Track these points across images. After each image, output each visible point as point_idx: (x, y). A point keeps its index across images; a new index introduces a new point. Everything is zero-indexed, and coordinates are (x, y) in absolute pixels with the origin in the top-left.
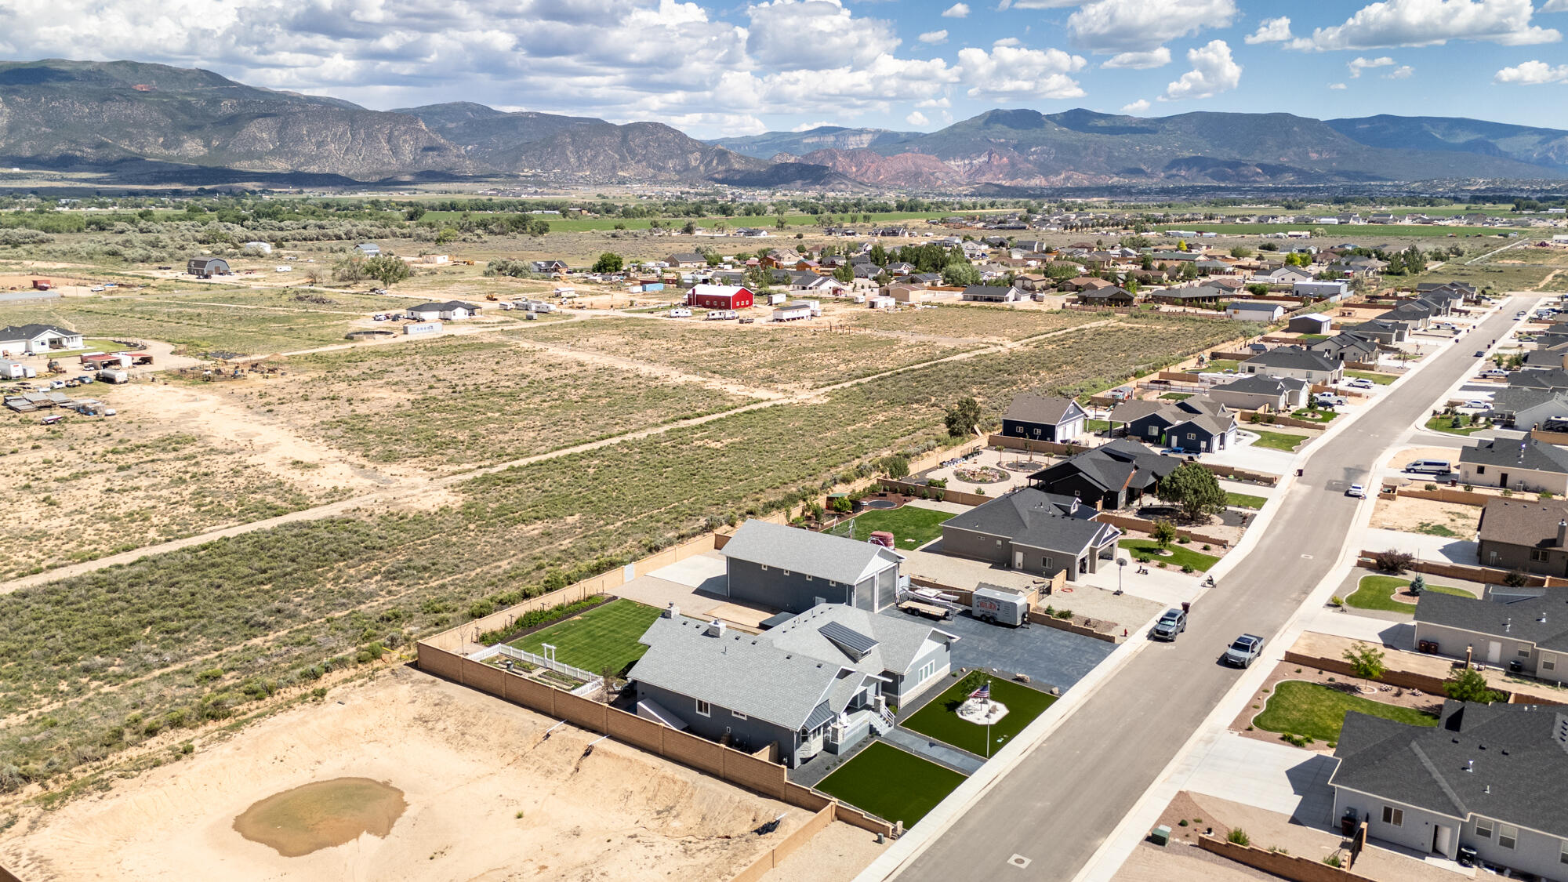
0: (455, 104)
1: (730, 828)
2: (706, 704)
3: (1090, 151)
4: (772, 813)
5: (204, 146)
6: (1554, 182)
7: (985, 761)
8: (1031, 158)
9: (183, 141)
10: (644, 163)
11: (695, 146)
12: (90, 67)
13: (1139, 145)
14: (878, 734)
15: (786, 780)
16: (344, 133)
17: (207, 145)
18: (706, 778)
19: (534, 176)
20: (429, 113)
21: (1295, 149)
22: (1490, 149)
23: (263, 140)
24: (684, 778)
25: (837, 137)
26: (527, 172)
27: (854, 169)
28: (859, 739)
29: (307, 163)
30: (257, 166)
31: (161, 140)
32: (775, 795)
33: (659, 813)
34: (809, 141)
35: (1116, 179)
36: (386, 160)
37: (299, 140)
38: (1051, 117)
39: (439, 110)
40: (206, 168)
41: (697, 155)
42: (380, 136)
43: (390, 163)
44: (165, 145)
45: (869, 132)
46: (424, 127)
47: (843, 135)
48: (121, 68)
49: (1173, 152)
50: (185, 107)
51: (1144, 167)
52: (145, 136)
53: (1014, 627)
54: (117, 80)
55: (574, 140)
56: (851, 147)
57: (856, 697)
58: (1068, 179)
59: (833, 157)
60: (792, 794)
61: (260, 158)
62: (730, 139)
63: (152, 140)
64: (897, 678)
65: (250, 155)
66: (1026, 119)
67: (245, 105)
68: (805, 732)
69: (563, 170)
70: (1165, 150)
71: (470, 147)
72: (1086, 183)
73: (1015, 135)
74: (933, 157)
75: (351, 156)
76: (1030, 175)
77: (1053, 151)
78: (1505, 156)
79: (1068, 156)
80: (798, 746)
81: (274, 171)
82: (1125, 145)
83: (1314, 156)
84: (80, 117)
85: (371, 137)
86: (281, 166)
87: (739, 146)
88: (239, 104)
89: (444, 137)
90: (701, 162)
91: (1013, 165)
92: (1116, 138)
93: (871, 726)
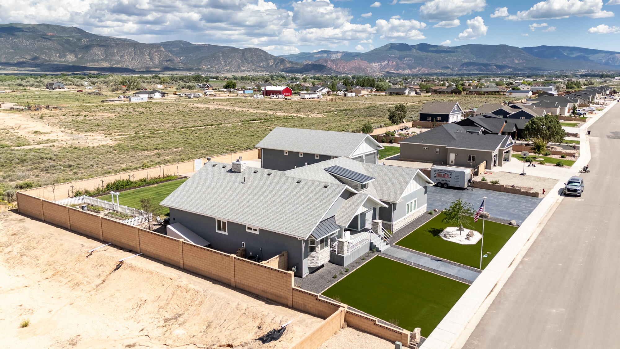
0: (176, 41)
1: (234, 336)
2: (224, 223)
3: (428, 60)
4: (278, 320)
5: (75, 57)
6: (612, 71)
7: (480, 272)
8: (405, 62)
9: (67, 55)
10: (251, 64)
11: (271, 57)
12: (30, 26)
13: (447, 57)
14: (378, 250)
15: (293, 286)
16: (131, 52)
17: (76, 57)
18: (218, 287)
19: (207, 69)
20: (166, 45)
21: (509, 59)
22: (585, 59)
23: (98, 55)
24: (197, 288)
25: (328, 54)
26: (204, 67)
27: (335, 67)
28: (362, 254)
29: (116, 64)
30: (97, 65)
31: (58, 55)
32: (283, 301)
33: (166, 320)
34: (317, 56)
35: (438, 70)
36: (148, 63)
37: (113, 55)
38: (413, 46)
39: (169, 43)
40: (75, 66)
41: (272, 60)
42: (145, 53)
43: (149, 64)
44: (59, 57)
45: (340, 53)
46: (163, 50)
47: (330, 53)
48: (42, 26)
49: (461, 60)
50: (68, 42)
51: (449, 66)
52: (51, 53)
53: (463, 189)
54: (41, 31)
55: (223, 55)
56: (333, 58)
57: (356, 217)
58: (419, 70)
59: (326, 62)
60: (299, 300)
61: (97, 62)
62: (285, 55)
63: (54, 55)
64: (392, 206)
65: (93, 61)
66: (403, 47)
67: (92, 41)
68: (313, 242)
69: (219, 67)
70: (458, 59)
71: (182, 58)
72: (427, 72)
73: (397, 53)
74: (366, 62)
75: (134, 61)
76: (404, 69)
77: (413, 59)
78: (592, 61)
79: (419, 62)
80: (306, 256)
81: (103, 67)
82: (442, 57)
83: (516, 61)
84: (25, 46)
85: (142, 54)
86: (106, 65)
87: (289, 58)
88: (89, 41)
89: (171, 54)
90: (274, 63)
91: (397, 65)
92: (438, 55)
93: (371, 244)
